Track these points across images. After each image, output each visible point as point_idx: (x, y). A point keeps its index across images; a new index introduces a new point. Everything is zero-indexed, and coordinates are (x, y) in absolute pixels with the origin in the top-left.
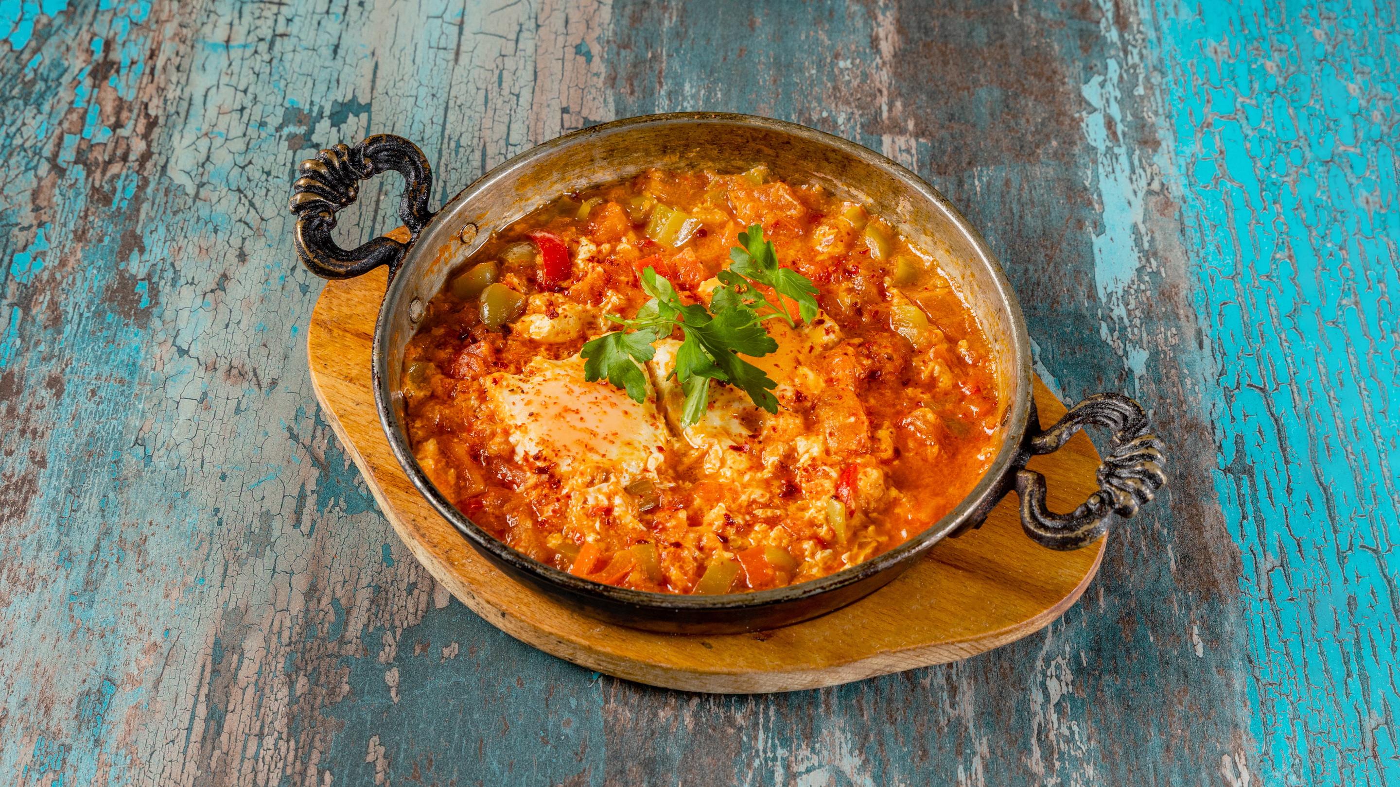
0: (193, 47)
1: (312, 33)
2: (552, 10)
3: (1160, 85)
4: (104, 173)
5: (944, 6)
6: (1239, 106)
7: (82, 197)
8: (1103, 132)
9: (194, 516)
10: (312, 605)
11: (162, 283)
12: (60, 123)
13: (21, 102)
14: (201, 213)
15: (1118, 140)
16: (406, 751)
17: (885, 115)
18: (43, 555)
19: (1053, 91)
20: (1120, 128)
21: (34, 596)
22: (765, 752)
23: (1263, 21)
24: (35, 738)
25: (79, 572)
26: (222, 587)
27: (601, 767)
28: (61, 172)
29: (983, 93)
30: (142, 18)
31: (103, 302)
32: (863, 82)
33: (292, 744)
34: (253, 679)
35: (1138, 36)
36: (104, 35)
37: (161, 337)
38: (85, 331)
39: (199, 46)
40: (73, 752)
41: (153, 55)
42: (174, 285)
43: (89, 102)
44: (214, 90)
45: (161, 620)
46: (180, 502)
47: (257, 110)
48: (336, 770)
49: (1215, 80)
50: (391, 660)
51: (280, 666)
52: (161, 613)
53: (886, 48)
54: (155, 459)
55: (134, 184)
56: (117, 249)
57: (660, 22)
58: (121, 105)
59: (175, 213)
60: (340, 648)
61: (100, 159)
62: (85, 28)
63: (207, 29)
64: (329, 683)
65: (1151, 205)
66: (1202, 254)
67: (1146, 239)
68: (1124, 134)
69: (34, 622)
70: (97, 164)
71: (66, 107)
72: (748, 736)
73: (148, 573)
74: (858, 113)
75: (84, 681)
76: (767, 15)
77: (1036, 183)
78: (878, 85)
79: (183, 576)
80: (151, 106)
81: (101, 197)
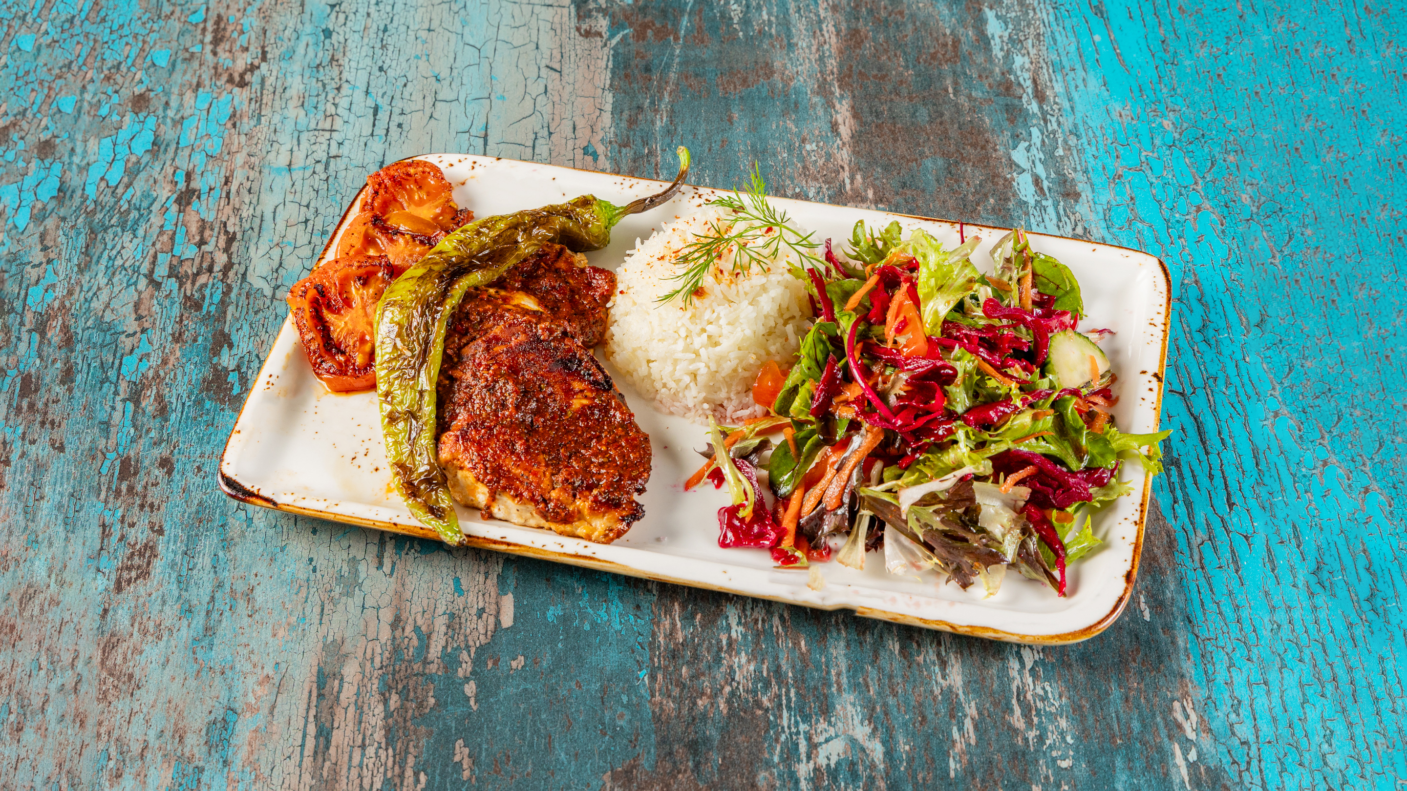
0: (260, 172)
1: (361, 153)
2: (561, 119)
3: (1077, 145)
4: (193, 283)
5: (891, 93)
6: (1143, 159)
7: (177, 305)
8: (1032, 189)
9: (292, 566)
10: (398, 633)
11: (250, 372)
12: (154, 244)
13: (119, 229)
14: (278, 311)
15: (1045, 195)
16: (487, 750)
17: (848, 187)
18: (167, 608)
19: (987, 157)
20: (1046, 184)
21: (162, 644)
22: (789, 728)
23: (1157, 87)
24: (173, 763)
25: (199, 621)
26: (321, 624)
27: (652, 751)
28: (158, 285)
29: (928, 163)
30: (216, 151)
31: (201, 391)
32: (828, 160)
33: (390, 751)
34: (353, 700)
35: (1055, 107)
36: (185, 168)
38: (187, 418)
39: (266, 171)
40: (206, 773)
41: (227, 182)
43: (176, 225)
44: (281, 206)
45: (271, 655)
46: (280, 555)
47: (319, 222)
48: (429, 771)
49: (1121, 138)
50: (468, 675)
51: (374, 687)
52: (271, 650)
53: (845, 131)
54: (255, 521)
55: (220, 291)
56: (209, 346)
57: (653, 123)
58: (203, 225)
59: (256, 313)
60: (424, 668)
61: (190, 272)
62: (168, 163)
63: (272, 156)
64: (417, 698)
68: (1050, 189)
69: (163, 666)
70: (187, 276)
71: (158, 230)
72: (774, 715)
73: (257, 617)
74: (825, 187)
75: (210, 712)
76: (742, 110)
78: (840, 163)
79: (287, 617)
80: (229, 224)
81: (193, 304)
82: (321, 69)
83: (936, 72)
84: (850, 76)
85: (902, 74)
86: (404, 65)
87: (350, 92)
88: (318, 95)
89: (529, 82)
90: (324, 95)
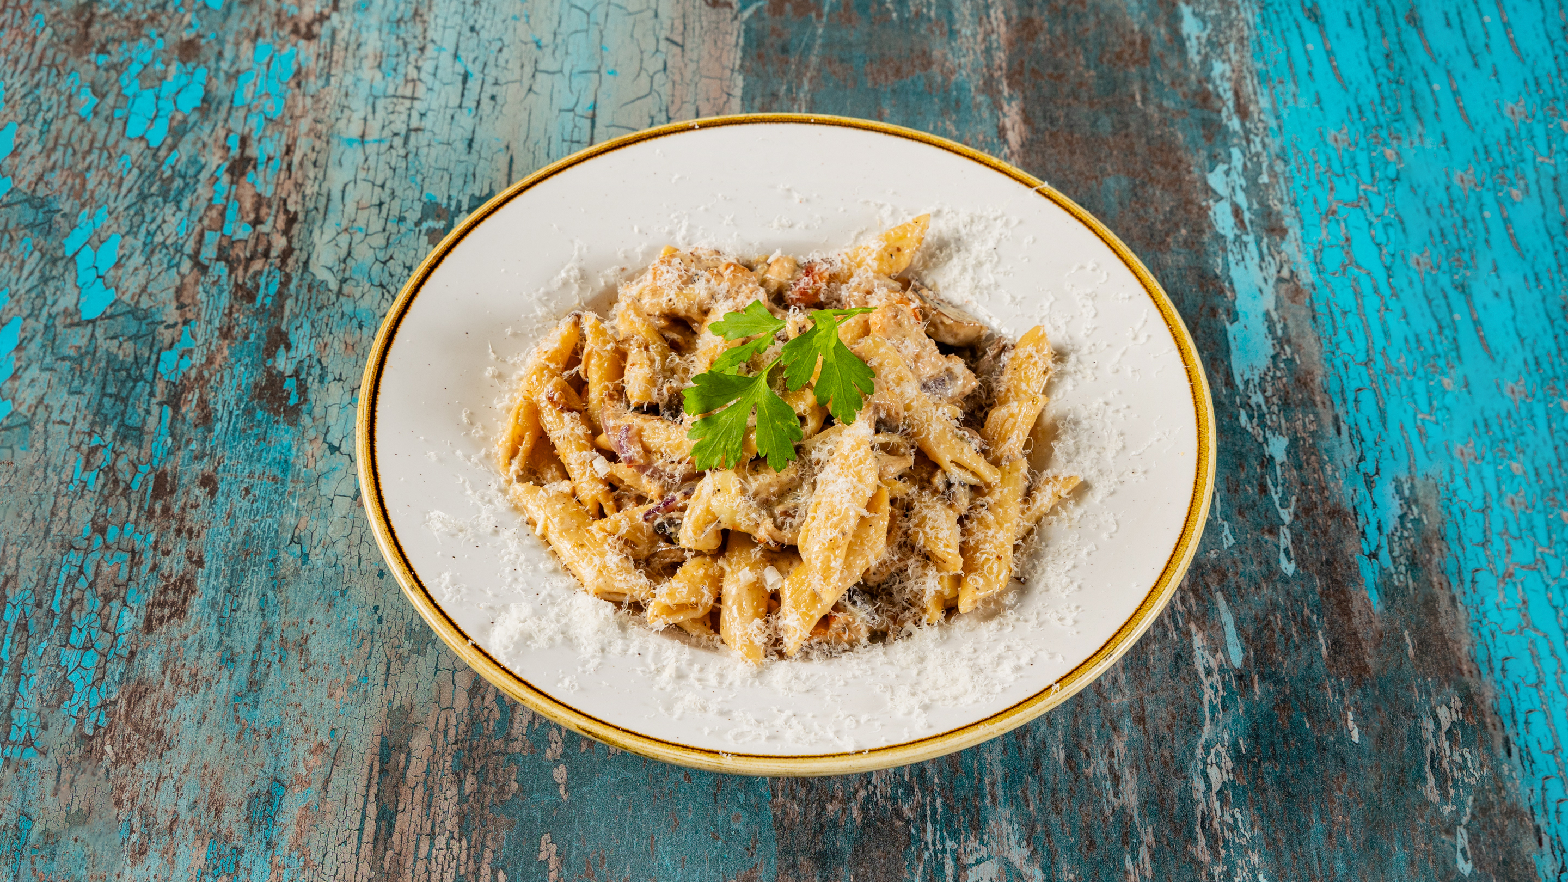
0: (328, 142)
1: (446, 128)
2: (683, 103)
3: (1284, 173)
4: (246, 269)
5: (1068, 96)
6: (1361, 194)
7: (226, 294)
8: (1231, 220)
9: (354, 614)
10: (477, 701)
11: (310, 379)
12: (200, 220)
13: (160, 199)
14: (345, 308)
15: (1245, 228)
16: (578, 848)
18: (205, 655)
19: (1179, 180)
20: (1247, 216)
21: (198, 698)
22: (934, 844)
23: (1379, 109)
24: (207, 841)
25: (242, 672)
26: (386, 685)
27: (773, 862)
28: (204, 269)
29: (1110, 182)
30: (276, 114)
31: (252, 399)
33: (464, 843)
34: (422, 779)
35: (1260, 125)
36: (240, 130)
37: (311, 434)
38: (235, 429)
39: (334, 141)
40: (245, 855)
41: (289, 150)
42: (321, 381)
43: (227, 198)
44: (351, 185)
45: (327, 719)
46: (339, 600)
47: (396, 205)
48: (509, 869)
49: (1337, 167)
50: (558, 757)
51: (447, 764)
52: (327, 712)
53: (1014, 138)
54: (312, 557)
55: (277, 280)
56: (263, 345)
58: (259, 202)
59: (319, 309)
60: (506, 746)
61: (242, 256)
62: (220, 124)
63: (342, 124)
64: (498, 781)
65: (1282, 292)
66: (1334, 340)
67: (1279, 327)
68: (1251, 222)
69: (200, 723)
70: (239, 260)
71: (205, 204)
72: (917, 828)
73: (311, 672)
75: (253, 783)
76: (894, 106)
77: (1168, 271)
79: (346, 675)
80: (290, 201)
81: (245, 294)
82: (402, 25)
83: (1121, 75)
84: (1021, 73)
85: (1081, 75)
86: (500, 26)
87: (435, 54)
88: (398, 55)
89: (646, 56)
90: (404, 57)
